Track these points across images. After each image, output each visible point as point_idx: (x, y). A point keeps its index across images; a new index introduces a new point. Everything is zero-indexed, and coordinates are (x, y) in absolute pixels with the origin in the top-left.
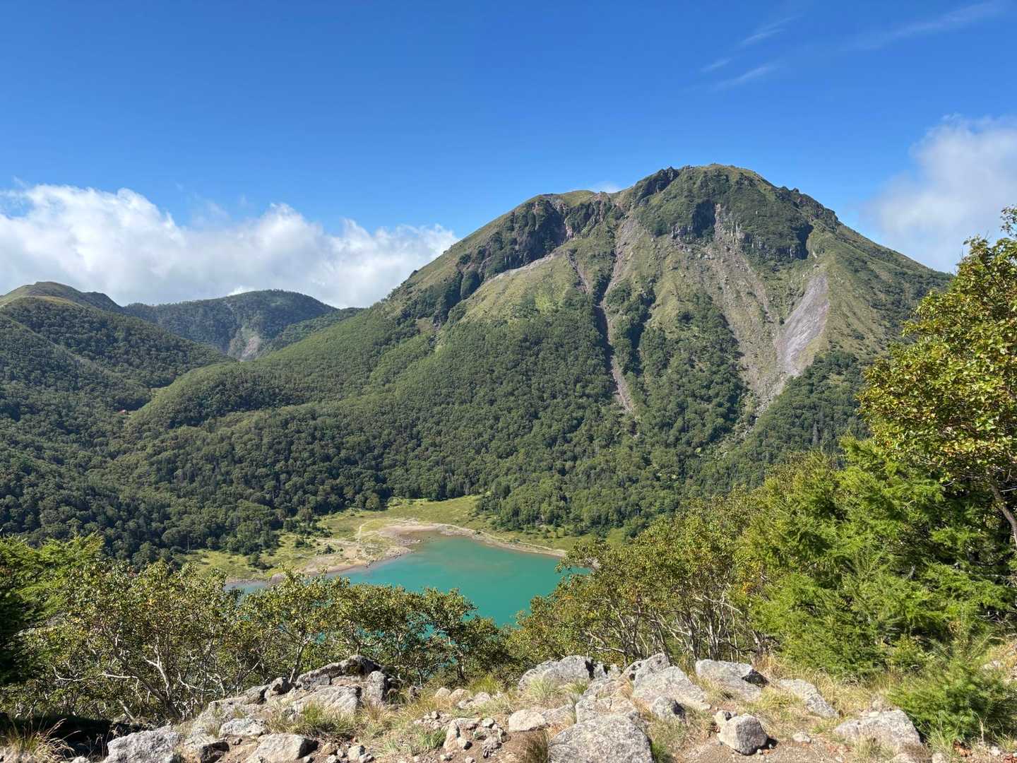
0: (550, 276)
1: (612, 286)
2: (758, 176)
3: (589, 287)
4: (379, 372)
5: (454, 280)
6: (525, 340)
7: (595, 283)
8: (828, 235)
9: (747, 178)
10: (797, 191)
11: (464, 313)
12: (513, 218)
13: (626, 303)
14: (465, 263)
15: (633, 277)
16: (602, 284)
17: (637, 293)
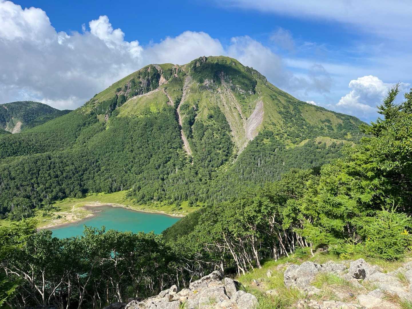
0: (156, 98)
1: (182, 103)
2: (238, 61)
3: (172, 104)
4: (80, 138)
5: (114, 98)
6: (146, 125)
7: (175, 101)
8: (264, 86)
9: (234, 62)
10: (252, 68)
11: (119, 113)
12: (140, 73)
13: (188, 111)
14: (119, 91)
15: (190, 100)
16: (177, 103)
17: (192, 106)
